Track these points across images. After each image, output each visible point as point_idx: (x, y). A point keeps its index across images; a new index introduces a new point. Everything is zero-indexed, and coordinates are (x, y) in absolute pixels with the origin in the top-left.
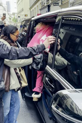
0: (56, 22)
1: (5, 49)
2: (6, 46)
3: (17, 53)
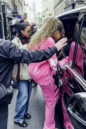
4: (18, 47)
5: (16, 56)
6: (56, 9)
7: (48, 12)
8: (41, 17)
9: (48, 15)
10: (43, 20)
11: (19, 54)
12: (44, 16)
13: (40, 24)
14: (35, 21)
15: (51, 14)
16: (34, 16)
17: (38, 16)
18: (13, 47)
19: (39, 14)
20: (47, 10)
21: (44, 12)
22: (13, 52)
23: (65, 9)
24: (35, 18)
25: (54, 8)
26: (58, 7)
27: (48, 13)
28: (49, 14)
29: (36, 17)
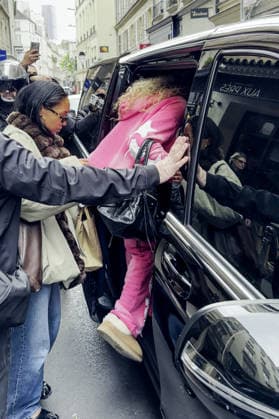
0: (200, 68)
1: (28, 167)
2: (30, 155)
3: (69, 185)
4: (29, 152)
5: (25, 179)
6: (121, 31)
7: (96, 39)
8: (72, 56)
9: (98, 50)
10: (80, 66)
11: (34, 173)
12: (82, 54)
13: (71, 79)
14: (55, 69)
15: (107, 47)
16: (50, 54)
17: (62, 52)
18: (13, 152)
19: (66, 45)
20: (93, 32)
21: (84, 39)
22: (14, 168)
23: (150, 31)
24: (54, 60)
25: (117, 30)
26: (127, 26)
27: (95, 42)
28: (101, 48)
29: (55, 56)
